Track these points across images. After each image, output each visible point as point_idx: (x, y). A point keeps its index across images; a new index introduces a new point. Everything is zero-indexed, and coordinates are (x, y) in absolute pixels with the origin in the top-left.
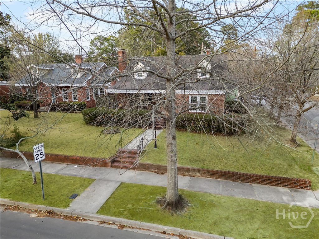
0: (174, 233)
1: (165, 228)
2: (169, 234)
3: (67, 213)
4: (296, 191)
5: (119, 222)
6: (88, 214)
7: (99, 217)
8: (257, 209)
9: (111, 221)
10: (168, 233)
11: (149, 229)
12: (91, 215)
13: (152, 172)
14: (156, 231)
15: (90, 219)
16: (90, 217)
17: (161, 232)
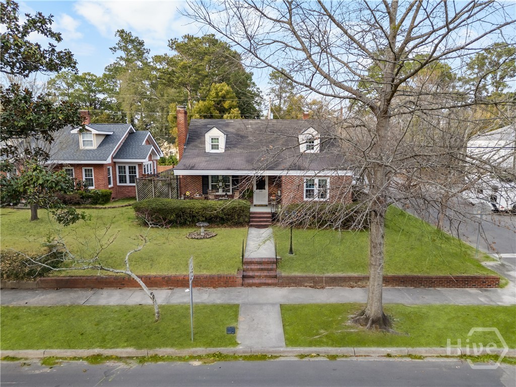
0: (401, 354)
1: (389, 350)
2: (396, 356)
3: (244, 352)
4: (486, 291)
5: (325, 353)
6: (277, 349)
7: (294, 350)
8: (468, 315)
9: (313, 352)
10: (394, 355)
11: (367, 354)
12: (282, 349)
13: (306, 286)
14: (378, 355)
15: (282, 355)
16: (281, 352)
17: (384, 356)
